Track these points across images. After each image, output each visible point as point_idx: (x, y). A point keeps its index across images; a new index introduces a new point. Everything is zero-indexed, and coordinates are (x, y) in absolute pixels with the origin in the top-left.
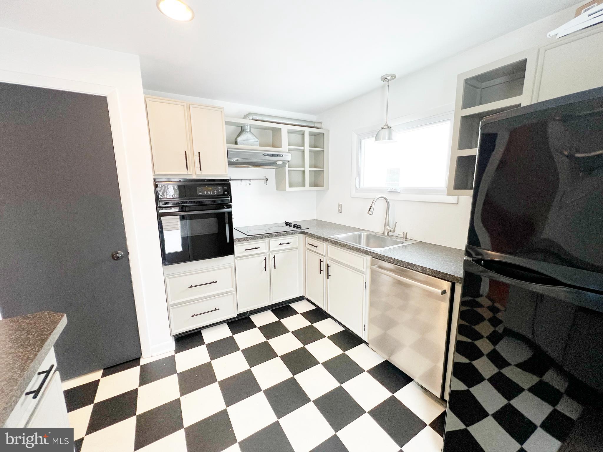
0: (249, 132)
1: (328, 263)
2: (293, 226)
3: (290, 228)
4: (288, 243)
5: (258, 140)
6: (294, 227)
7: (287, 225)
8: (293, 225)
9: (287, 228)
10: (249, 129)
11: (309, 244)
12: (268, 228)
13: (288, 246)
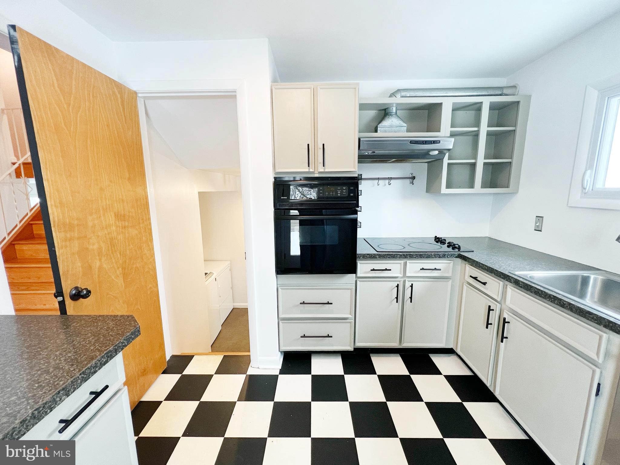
0: (395, 116)
1: (505, 315)
2: (446, 245)
3: (441, 247)
4: (435, 269)
5: (406, 125)
6: (448, 247)
7: (437, 242)
8: (447, 242)
9: (437, 247)
10: (394, 111)
11: (471, 276)
12: (409, 243)
13: (435, 274)
